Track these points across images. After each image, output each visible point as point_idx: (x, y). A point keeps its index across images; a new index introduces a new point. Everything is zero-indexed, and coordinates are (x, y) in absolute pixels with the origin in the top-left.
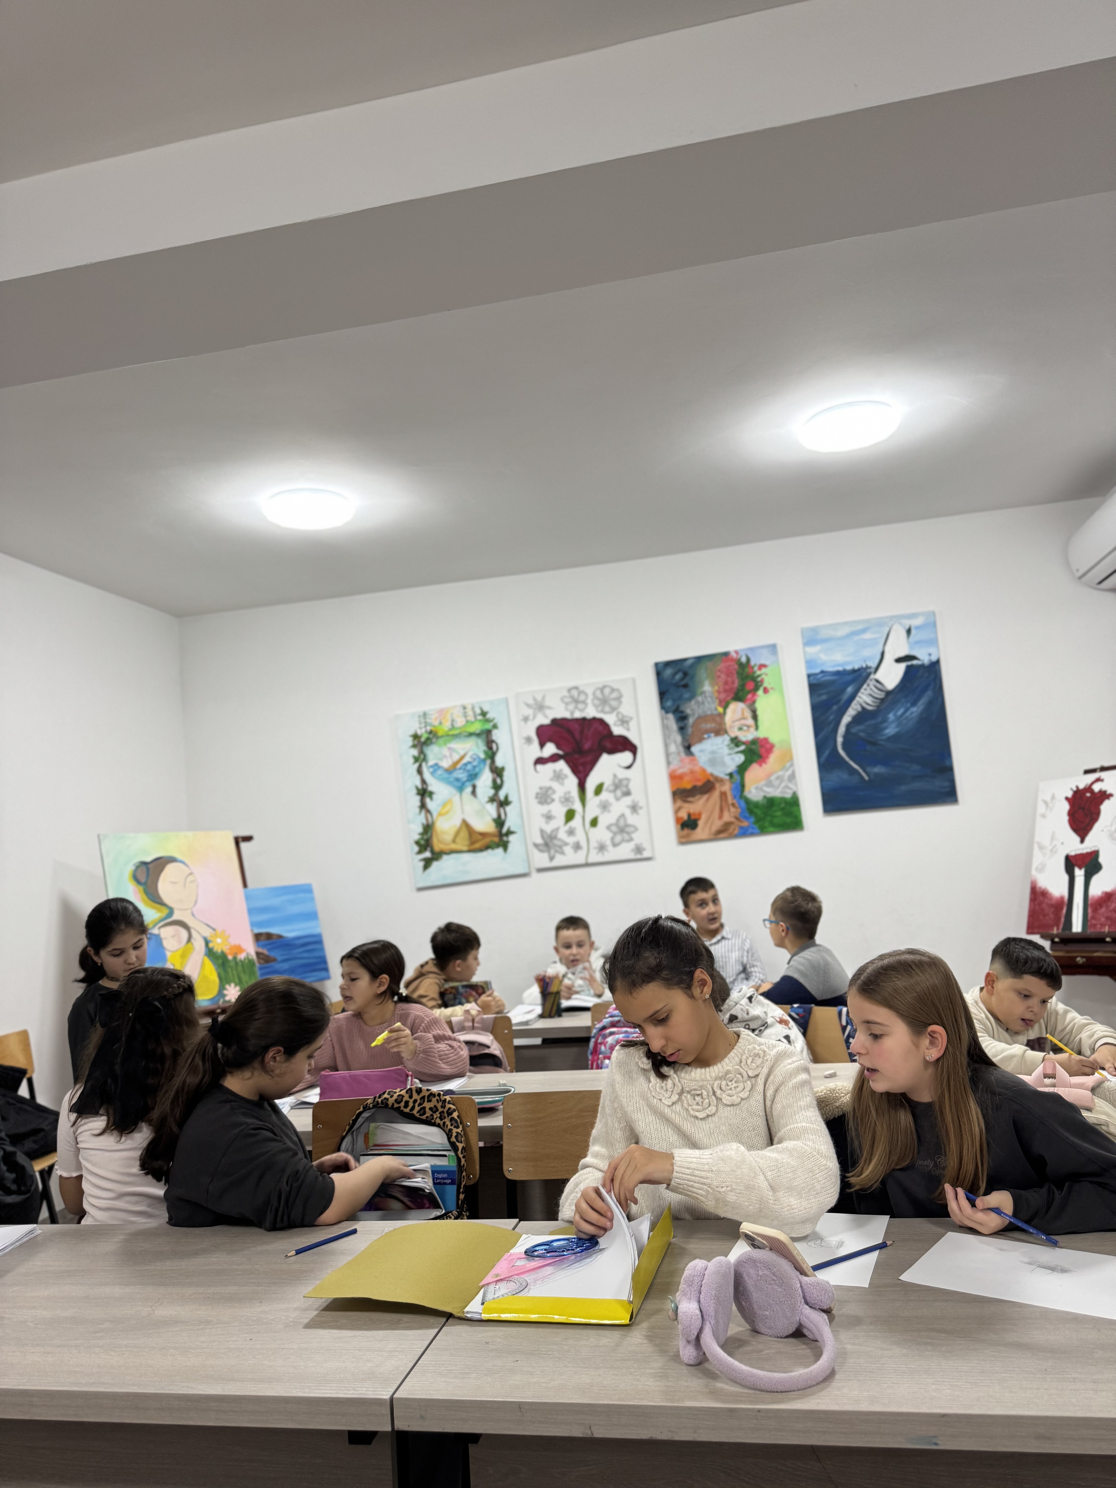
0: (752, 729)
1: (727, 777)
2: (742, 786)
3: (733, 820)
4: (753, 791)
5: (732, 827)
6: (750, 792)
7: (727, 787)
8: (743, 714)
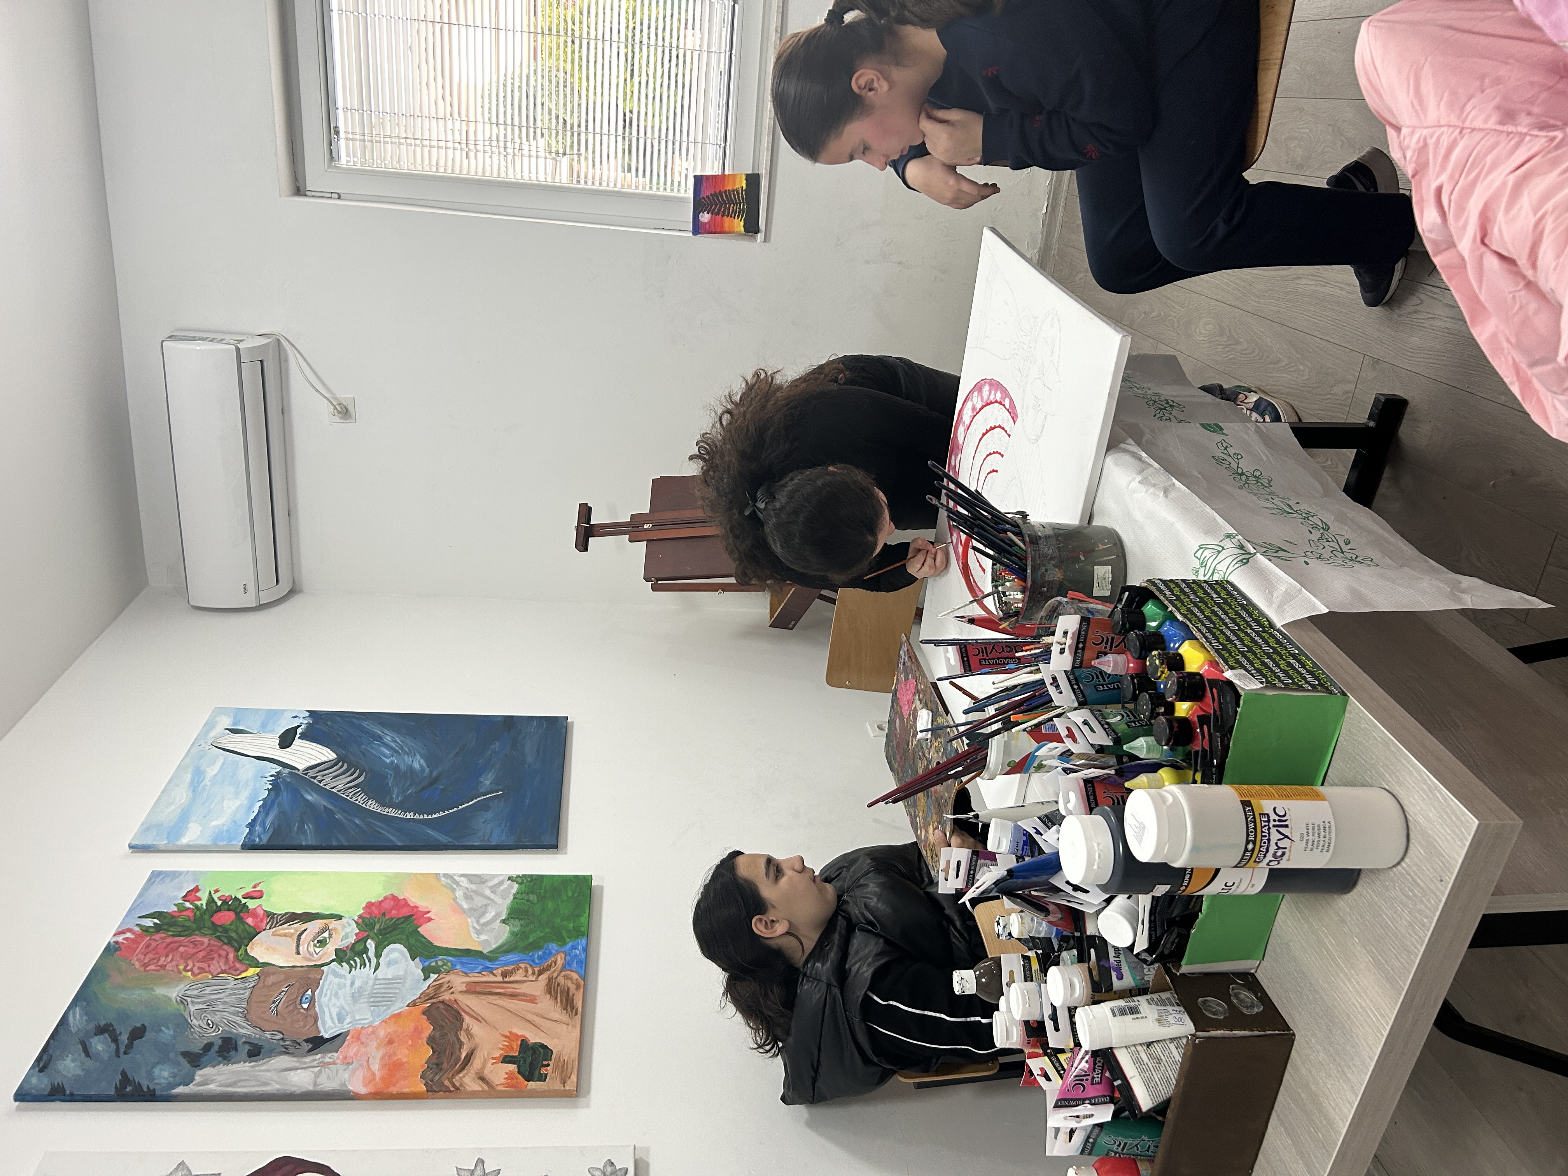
0: (333, 924)
1: (434, 976)
2: (467, 952)
3: (544, 978)
4: (483, 937)
5: (561, 979)
6: (486, 942)
7: (459, 981)
8: (285, 935)
